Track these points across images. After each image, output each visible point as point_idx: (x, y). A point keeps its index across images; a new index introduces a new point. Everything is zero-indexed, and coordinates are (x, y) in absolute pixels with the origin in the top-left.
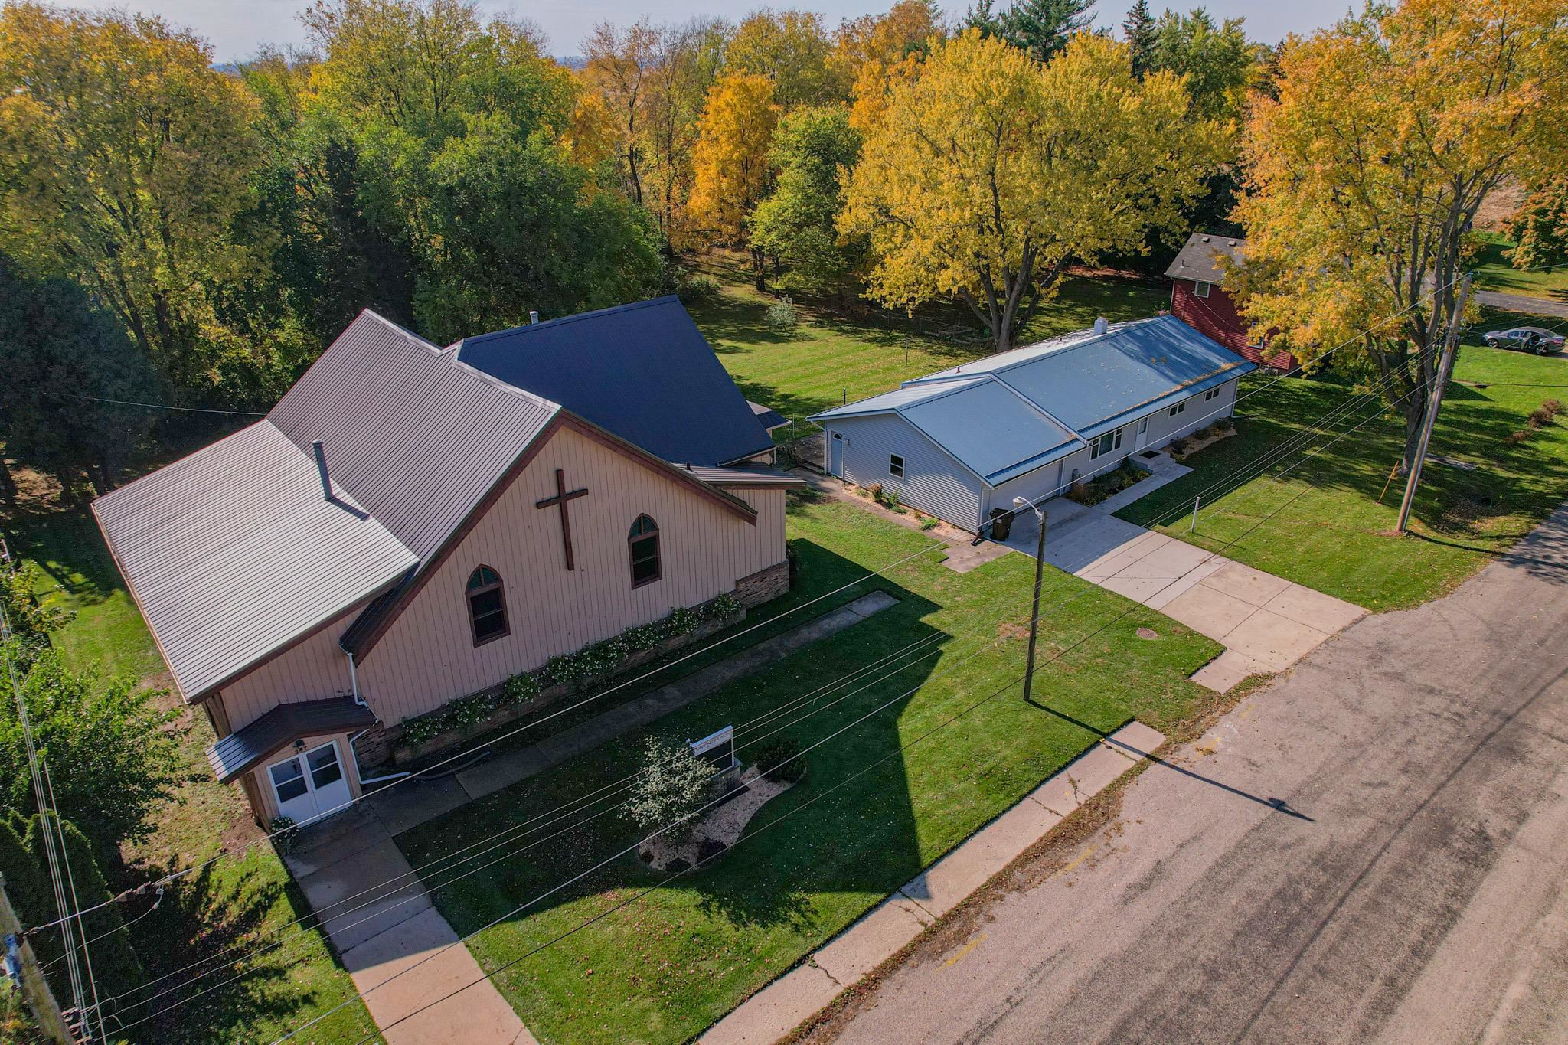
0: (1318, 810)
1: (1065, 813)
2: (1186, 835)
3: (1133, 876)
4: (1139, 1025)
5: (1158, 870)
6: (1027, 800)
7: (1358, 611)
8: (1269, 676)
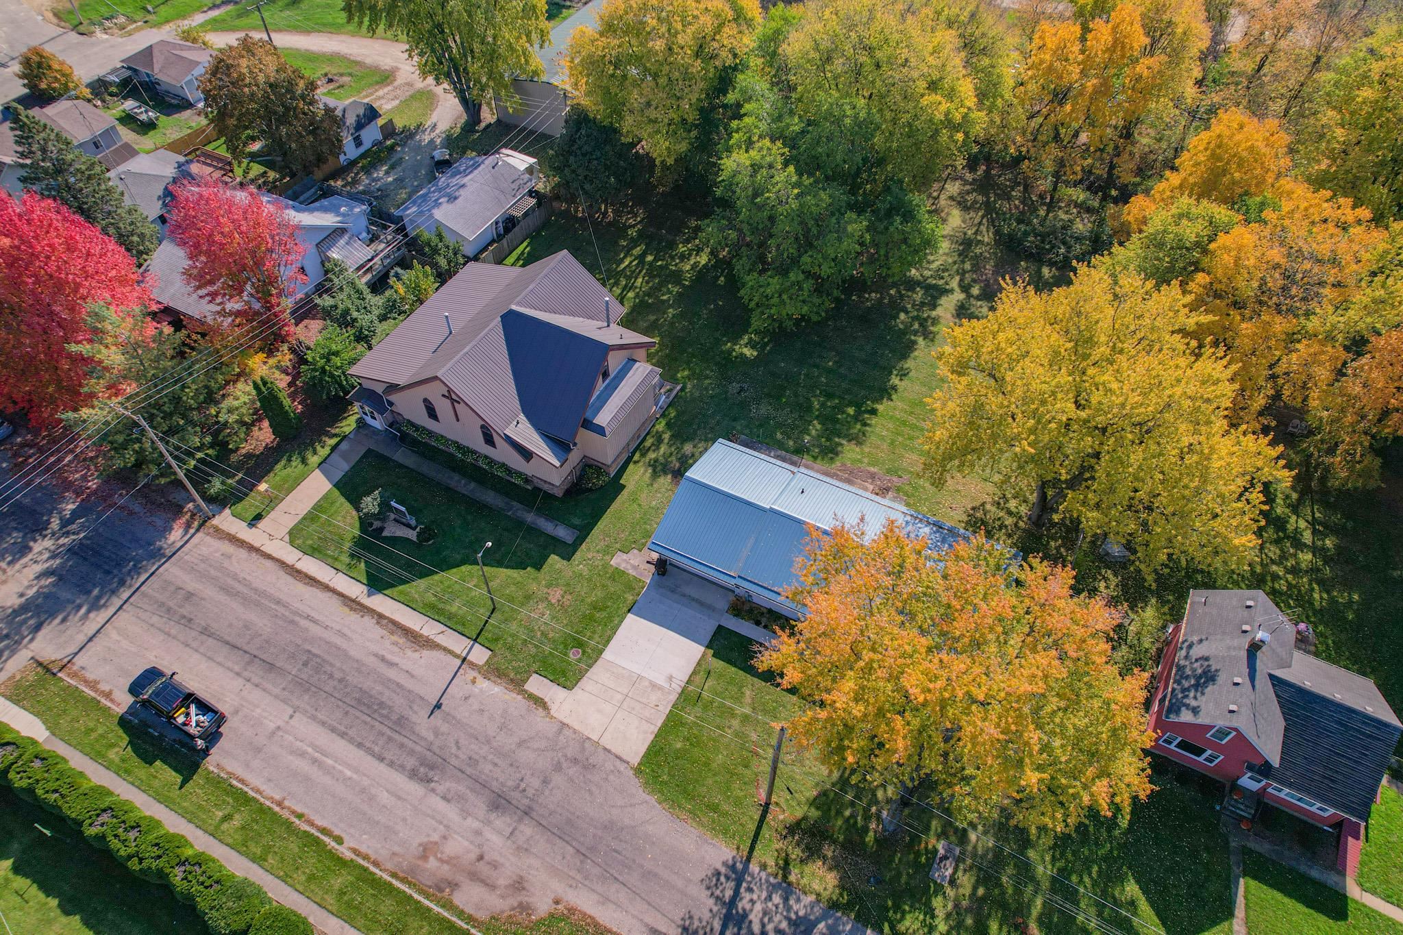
1: (421, 632)
3: (389, 657)
5: (392, 664)
6: (426, 617)
7: (632, 760)
8: (547, 709)
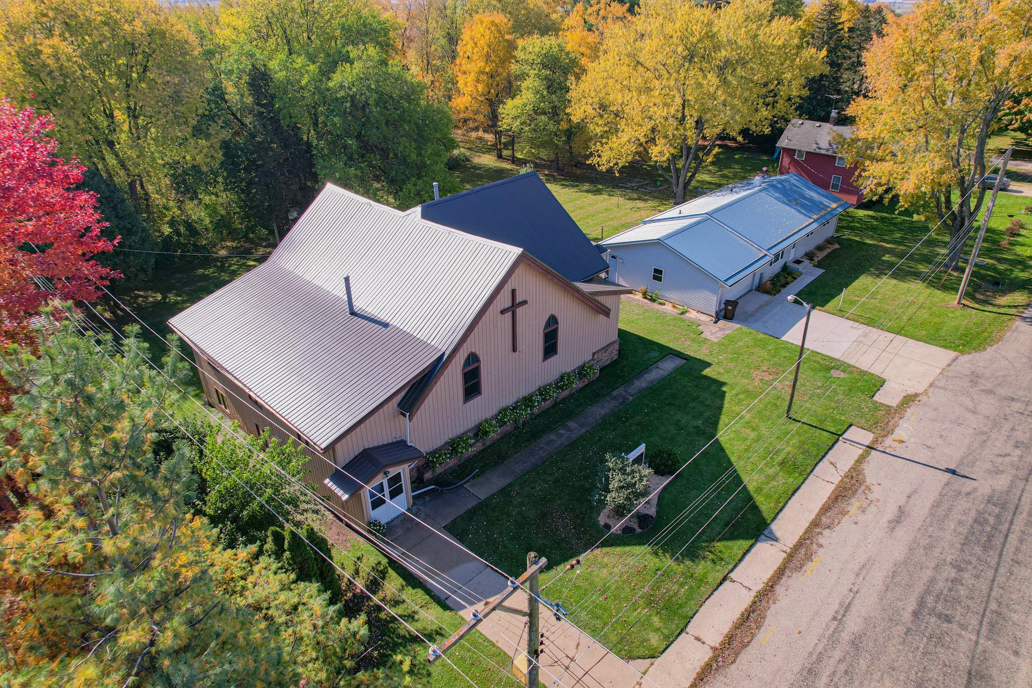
0: (976, 472)
1: (836, 483)
2: (908, 490)
3: (889, 515)
4: (930, 600)
5: (902, 511)
6: (811, 476)
7: (952, 354)
8: (916, 395)
